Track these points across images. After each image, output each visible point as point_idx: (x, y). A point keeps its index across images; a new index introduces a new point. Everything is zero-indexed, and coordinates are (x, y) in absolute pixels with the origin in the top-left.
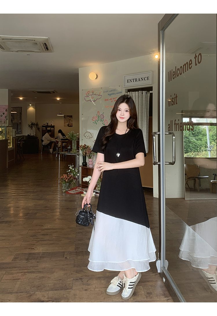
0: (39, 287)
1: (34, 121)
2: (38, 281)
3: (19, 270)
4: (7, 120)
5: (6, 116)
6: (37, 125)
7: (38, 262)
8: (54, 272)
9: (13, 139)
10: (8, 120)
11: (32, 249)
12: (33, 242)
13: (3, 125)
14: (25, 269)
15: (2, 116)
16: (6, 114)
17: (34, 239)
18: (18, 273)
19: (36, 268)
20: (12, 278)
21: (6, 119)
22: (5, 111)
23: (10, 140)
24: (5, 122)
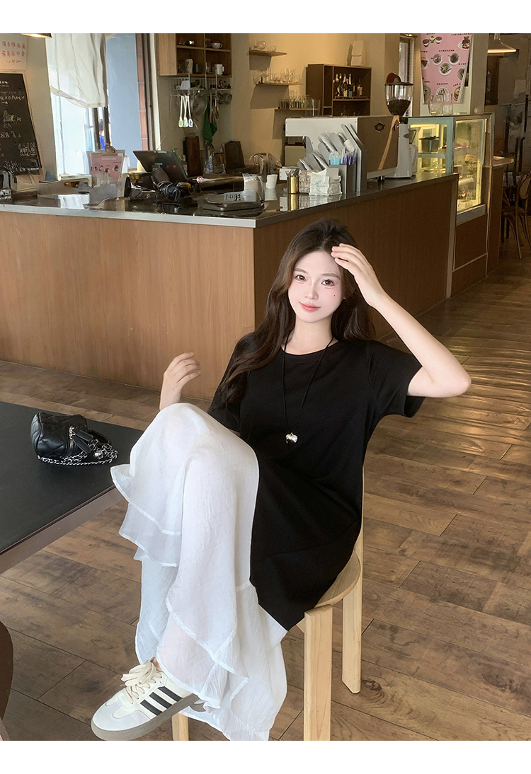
4: (466, 84)
5: (465, 67)
9: (484, 170)
10: (469, 88)
13: (447, 110)
15: (445, 69)
16: (463, 58)
21: (463, 82)
22: (460, 45)
23: (473, 172)
24: (456, 96)
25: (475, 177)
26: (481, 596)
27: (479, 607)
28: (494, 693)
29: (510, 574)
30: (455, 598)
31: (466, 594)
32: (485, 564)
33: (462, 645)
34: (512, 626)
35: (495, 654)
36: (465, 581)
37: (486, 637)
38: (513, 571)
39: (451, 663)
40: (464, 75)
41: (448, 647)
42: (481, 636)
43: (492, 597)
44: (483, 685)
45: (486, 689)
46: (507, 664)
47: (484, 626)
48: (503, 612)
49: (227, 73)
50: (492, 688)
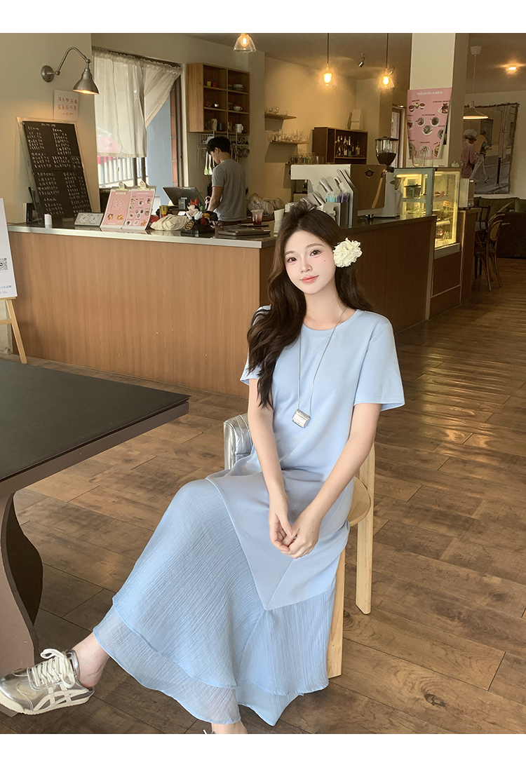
4: (445, 143)
5: (444, 129)
9: (459, 215)
10: (447, 146)
13: (428, 163)
15: (427, 130)
16: (442, 121)
21: (442, 141)
22: (440, 110)
23: (450, 216)
24: (437, 152)
25: (451, 220)
26: (438, 548)
27: (437, 556)
28: (445, 622)
29: (464, 532)
30: (417, 549)
31: (426, 546)
32: (443, 524)
33: (420, 585)
34: (463, 571)
35: (448, 593)
36: (426, 536)
37: (441, 579)
38: (467, 530)
39: (410, 599)
40: (443, 135)
41: (407, 587)
42: (437, 578)
43: (448, 548)
44: (436, 616)
45: (438, 619)
46: (457, 600)
47: (440, 571)
48: (457, 560)
49: (245, 131)
50: (444, 619)
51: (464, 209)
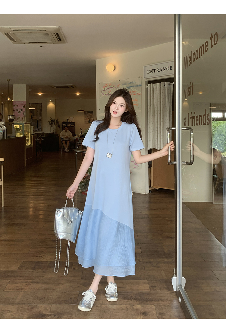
0: (42, 299)
1: (54, 118)
2: (42, 292)
3: (24, 279)
4: (25, 116)
5: (24, 112)
6: (57, 121)
7: (44, 272)
8: (60, 284)
9: (31, 136)
11: (40, 257)
12: (42, 248)
13: (21, 122)
14: (29, 278)
15: (19, 112)
16: (24, 110)
17: (43, 245)
18: (22, 282)
19: (42, 278)
20: (16, 288)
22: (23, 107)
23: (28, 137)
24: (23, 119)
25: (29, 138)
51: (32, 135)
